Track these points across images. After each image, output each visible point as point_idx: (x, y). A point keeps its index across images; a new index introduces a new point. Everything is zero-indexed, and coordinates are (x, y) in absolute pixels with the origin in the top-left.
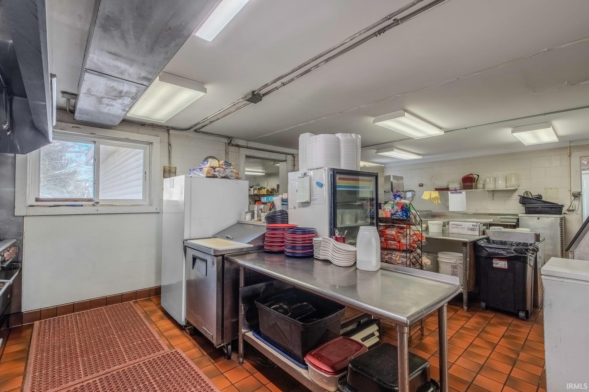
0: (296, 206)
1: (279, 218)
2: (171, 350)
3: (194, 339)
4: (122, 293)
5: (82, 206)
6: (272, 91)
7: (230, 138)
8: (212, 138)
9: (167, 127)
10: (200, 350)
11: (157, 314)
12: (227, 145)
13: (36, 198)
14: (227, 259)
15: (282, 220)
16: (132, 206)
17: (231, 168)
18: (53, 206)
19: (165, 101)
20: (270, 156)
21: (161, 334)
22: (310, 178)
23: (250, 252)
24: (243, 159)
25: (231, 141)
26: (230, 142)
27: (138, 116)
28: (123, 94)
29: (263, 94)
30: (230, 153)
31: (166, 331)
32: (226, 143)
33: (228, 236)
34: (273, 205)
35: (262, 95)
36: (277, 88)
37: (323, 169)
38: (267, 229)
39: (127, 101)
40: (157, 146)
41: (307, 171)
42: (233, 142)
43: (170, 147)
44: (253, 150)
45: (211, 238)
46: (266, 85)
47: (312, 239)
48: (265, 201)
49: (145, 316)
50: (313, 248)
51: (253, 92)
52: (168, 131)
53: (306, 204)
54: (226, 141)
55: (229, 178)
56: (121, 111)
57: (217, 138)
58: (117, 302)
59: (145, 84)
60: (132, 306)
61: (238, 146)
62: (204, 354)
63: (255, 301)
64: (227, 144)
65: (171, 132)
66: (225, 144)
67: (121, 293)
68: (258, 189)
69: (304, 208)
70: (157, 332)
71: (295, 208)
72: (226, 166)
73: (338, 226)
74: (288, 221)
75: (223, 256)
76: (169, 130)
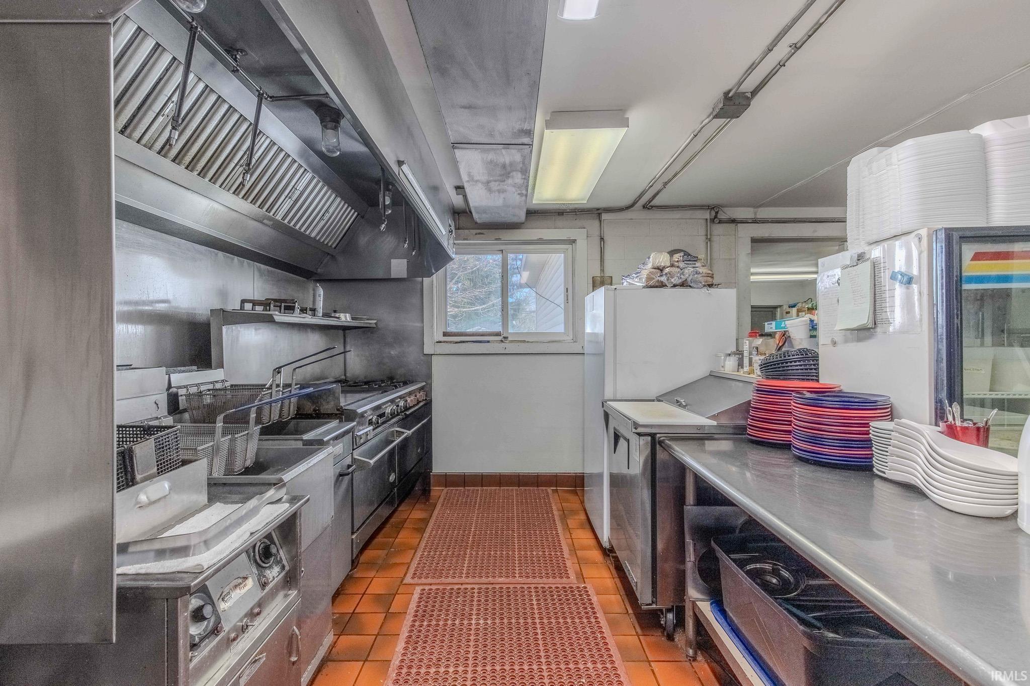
0: (836, 339)
1: (797, 368)
2: (579, 583)
3: (619, 578)
4: (538, 473)
5: (488, 342)
6: (770, 76)
7: (713, 208)
8: (677, 215)
9: (598, 209)
10: (623, 601)
11: (576, 517)
12: (709, 224)
13: (444, 332)
14: (660, 443)
15: (804, 371)
16: (549, 342)
17: (697, 265)
18: (459, 343)
19: (572, 163)
20: (815, 231)
21: (573, 550)
22: (875, 266)
23: (716, 436)
24: (745, 247)
25: (717, 213)
26: (716, 217)
27: (547, 200)
28: (509, 169)
29: (751, 90)
30: (715, 238)
31: (584, 548)
32: (707, 219)
33: (679, 399)
34: (786, 337)
35: (749, 95)
36: (781, 64)
37: (913, 235)
38: (757, 390)
39: (518, 178)
40: (582, 244)
41: (866, 248)
42: (722, 216)
43: (602, 242)
44: (770, 224)
45: (653, 401)
46: (752, 67)
47: (868, 424)
48: (774, 330)
49: (560, 516)
50: (871, 447)
51: (726, 94)
52: (599, 215)
53: (864, 332)
54: (707, 215)
55: (690, 286)
56: (518, 196)
57: (688, 214)
58: (532, 485)
59: (526, 143)
60: (548, 495)
61: (733, 221)
62: (628, 612)
63: (712, 542)
64: (709, 221)
65: (605, 216)
66: (703, 222)
67: (536, 473)
68: (809, 309)
69: (860, 344)
70: (569, 546)
71: (834, 343)
72: (685, 262)
73: (967, 396)
74: (817, 376)
75: (653, 436)
76: (601, 213)
